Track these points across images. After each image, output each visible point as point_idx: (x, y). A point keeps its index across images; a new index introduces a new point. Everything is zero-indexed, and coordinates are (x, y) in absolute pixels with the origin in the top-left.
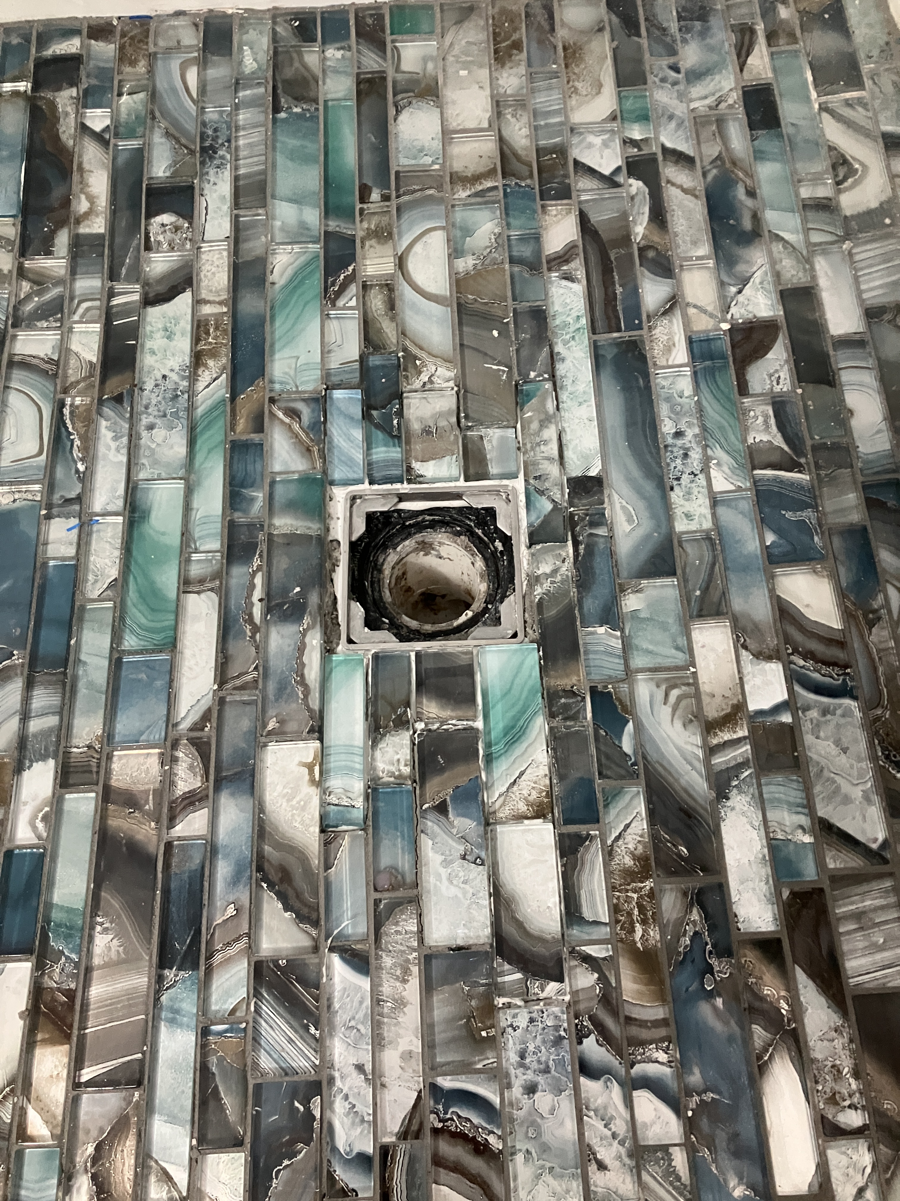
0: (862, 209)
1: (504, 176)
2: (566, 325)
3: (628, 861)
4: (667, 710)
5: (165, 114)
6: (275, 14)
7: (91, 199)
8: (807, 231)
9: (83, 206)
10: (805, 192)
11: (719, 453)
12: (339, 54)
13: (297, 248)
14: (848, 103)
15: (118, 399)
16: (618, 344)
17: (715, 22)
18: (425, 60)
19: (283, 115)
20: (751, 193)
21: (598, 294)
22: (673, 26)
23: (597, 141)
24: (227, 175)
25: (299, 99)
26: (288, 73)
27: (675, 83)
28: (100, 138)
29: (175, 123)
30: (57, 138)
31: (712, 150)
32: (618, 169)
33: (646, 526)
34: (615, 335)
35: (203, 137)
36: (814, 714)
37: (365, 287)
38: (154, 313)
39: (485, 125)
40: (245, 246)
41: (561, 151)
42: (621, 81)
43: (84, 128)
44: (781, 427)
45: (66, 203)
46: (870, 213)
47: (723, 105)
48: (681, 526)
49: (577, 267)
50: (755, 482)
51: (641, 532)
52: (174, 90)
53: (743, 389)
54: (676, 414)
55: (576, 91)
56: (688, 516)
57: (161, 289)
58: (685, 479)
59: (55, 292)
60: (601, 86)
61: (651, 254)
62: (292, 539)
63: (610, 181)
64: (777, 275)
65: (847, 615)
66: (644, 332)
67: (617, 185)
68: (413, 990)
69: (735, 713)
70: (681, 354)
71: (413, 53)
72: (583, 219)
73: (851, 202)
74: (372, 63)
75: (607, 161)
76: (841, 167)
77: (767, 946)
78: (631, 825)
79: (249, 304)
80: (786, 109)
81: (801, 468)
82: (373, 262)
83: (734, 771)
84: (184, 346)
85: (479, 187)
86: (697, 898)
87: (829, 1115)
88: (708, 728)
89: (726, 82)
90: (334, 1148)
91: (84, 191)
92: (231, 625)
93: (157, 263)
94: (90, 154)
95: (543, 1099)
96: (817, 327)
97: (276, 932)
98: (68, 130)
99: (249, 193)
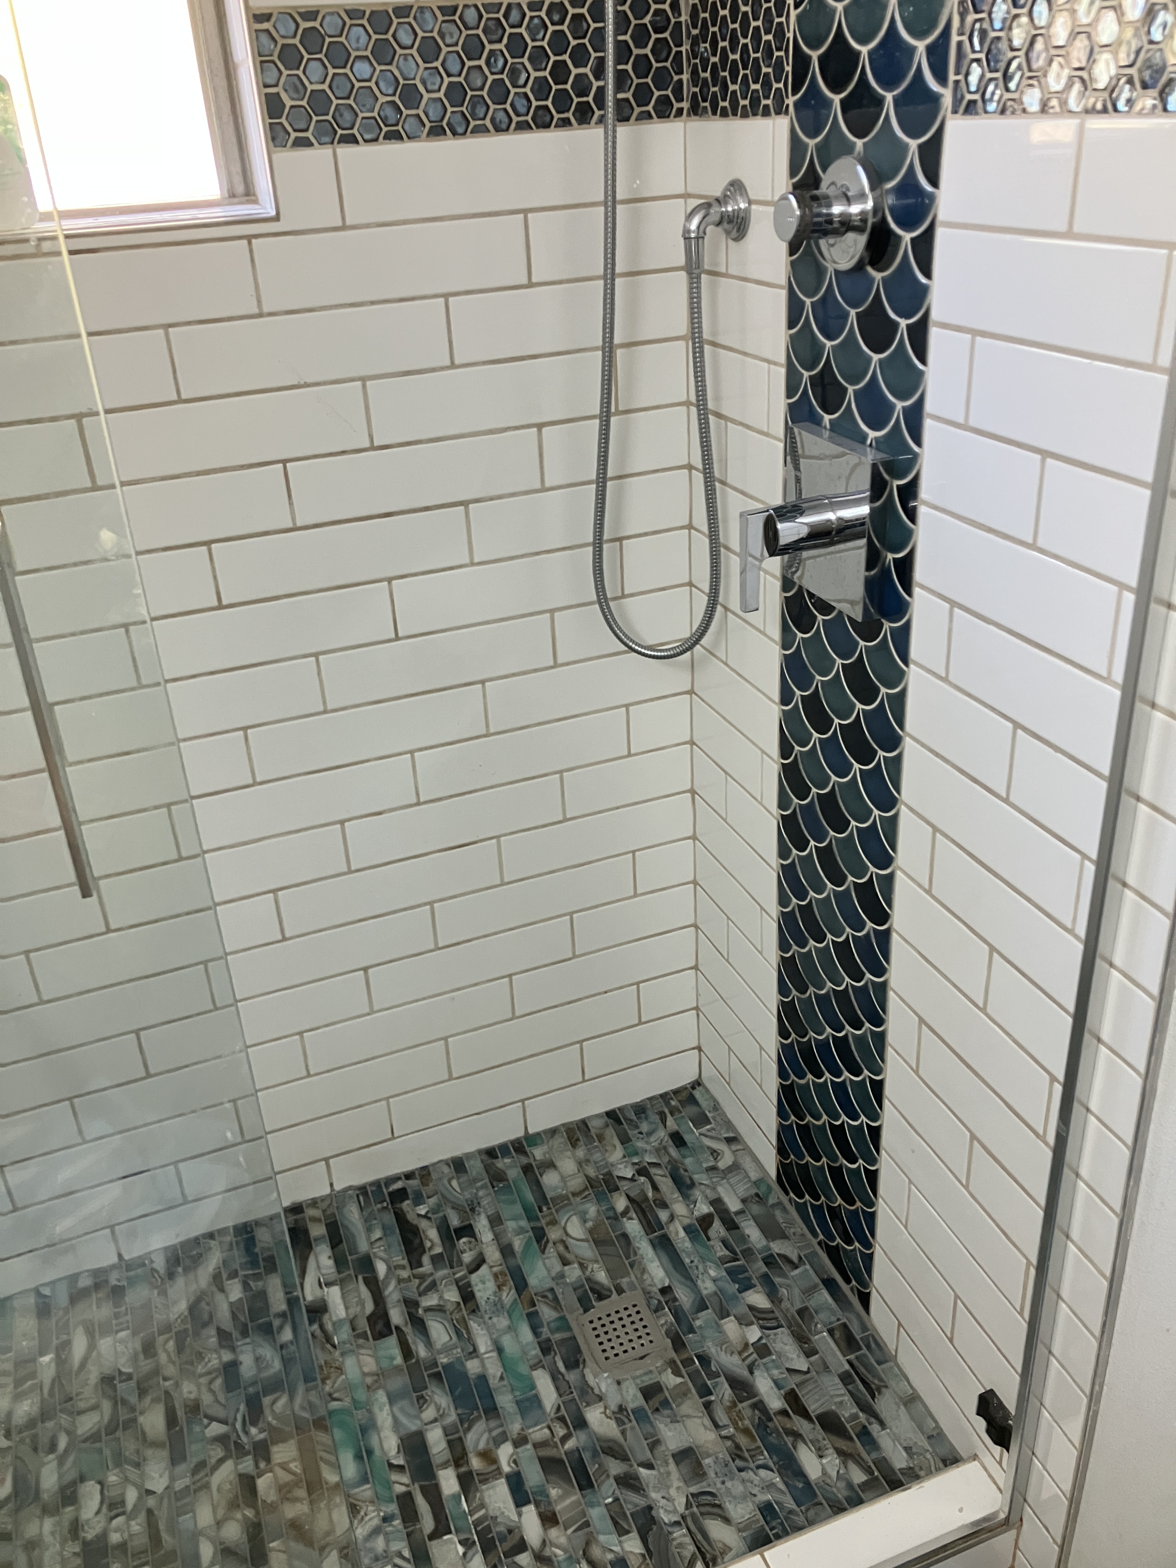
0: (727, 1166)
1: (592, 1187)
2: (635, 1237)
3: (728, 1404)
4: (723, 1353)
5: (449, 1201)
6: (480, 1152)
7: (430, 1240)
8: (710, 1179)
9: (428, 1244)
10: (705, 1165)
11: (709, 1263)
12: (510, 1160)
13: (521, 1236)
14: (708, 1130)
15: (474, 1311)
16: (656, 1237)
17: (649, 1113)
18: (544, 1154)
19: (497, 1189)
20: (686, 1171)
21: (644, 1221)
22: (634, 1118)
23: (621, 1166)
24: (483, 1215)
25: (500, 1181)
26: (492, 1172)
27: (643, 1139)
28: (425, 1216)
29: (454, 1203)
30: (408, 1222)
31: (666, 1159)
32: (634, 1175)
33: (693, 1296)
34: (656, 1234)
35: (468, 1205)
36: (772, 1337)
37: (554, 1244)
38: (474, 1278)
39: (576, 1171)
40: (501, 1241)
41: (610, 1174)
42: (622, 1143)
43: (419, 1215)
44: (726, 1248)
45: (422, 1244)
46: (730, 1167)
47: (664, 1142)
48: (705, 1292)
49: (632, 1214)
50: (726, 1269)
51: (691, 1300)
52: (449, 1191)
53: (709, 1239)
54: (688, 1255)
55: (606, 1150)
56: (706, 1288)
57: (473, 1266)
58: (700, 1276)
59: (430, 1280)
60: (615, 1146)
61: (657, 1202)
62: (563, 1341)
63: (632, 1180)
64: (707, 1197)
65: (772, 1302)
66: (666, 1230)
67: (635, 1181)
68: (672, 1466)
69: (746, 1345)
70: (682, 1234)
71: (538, 1153)
72: (628, 1196)
73: (722, 1165)
74: (524, 1160)
75: (629, 1173)
76: (715, 1153)
77: (783, 1413)
78: (725, 1391)
79: (511, 1262)
80: (687, 1137)
81: (738, 1260)
82: (553, 1234)
83: (753, 1363)
84: (491, 1285)
85: (584, 1195)
86: (754, 1406)
87: (820, 1453)
88: (740, 1353)
89: (662, 1134)
90: (665, 1524)
91: (427, 1237)
92: (555, 1376)
93: (467, 1257)
94: (423, 1224)
95: (729, 1484)
96: (727, 1211)
97: (615, 1467)
98: (411, 1217)
99: (495, 1221)
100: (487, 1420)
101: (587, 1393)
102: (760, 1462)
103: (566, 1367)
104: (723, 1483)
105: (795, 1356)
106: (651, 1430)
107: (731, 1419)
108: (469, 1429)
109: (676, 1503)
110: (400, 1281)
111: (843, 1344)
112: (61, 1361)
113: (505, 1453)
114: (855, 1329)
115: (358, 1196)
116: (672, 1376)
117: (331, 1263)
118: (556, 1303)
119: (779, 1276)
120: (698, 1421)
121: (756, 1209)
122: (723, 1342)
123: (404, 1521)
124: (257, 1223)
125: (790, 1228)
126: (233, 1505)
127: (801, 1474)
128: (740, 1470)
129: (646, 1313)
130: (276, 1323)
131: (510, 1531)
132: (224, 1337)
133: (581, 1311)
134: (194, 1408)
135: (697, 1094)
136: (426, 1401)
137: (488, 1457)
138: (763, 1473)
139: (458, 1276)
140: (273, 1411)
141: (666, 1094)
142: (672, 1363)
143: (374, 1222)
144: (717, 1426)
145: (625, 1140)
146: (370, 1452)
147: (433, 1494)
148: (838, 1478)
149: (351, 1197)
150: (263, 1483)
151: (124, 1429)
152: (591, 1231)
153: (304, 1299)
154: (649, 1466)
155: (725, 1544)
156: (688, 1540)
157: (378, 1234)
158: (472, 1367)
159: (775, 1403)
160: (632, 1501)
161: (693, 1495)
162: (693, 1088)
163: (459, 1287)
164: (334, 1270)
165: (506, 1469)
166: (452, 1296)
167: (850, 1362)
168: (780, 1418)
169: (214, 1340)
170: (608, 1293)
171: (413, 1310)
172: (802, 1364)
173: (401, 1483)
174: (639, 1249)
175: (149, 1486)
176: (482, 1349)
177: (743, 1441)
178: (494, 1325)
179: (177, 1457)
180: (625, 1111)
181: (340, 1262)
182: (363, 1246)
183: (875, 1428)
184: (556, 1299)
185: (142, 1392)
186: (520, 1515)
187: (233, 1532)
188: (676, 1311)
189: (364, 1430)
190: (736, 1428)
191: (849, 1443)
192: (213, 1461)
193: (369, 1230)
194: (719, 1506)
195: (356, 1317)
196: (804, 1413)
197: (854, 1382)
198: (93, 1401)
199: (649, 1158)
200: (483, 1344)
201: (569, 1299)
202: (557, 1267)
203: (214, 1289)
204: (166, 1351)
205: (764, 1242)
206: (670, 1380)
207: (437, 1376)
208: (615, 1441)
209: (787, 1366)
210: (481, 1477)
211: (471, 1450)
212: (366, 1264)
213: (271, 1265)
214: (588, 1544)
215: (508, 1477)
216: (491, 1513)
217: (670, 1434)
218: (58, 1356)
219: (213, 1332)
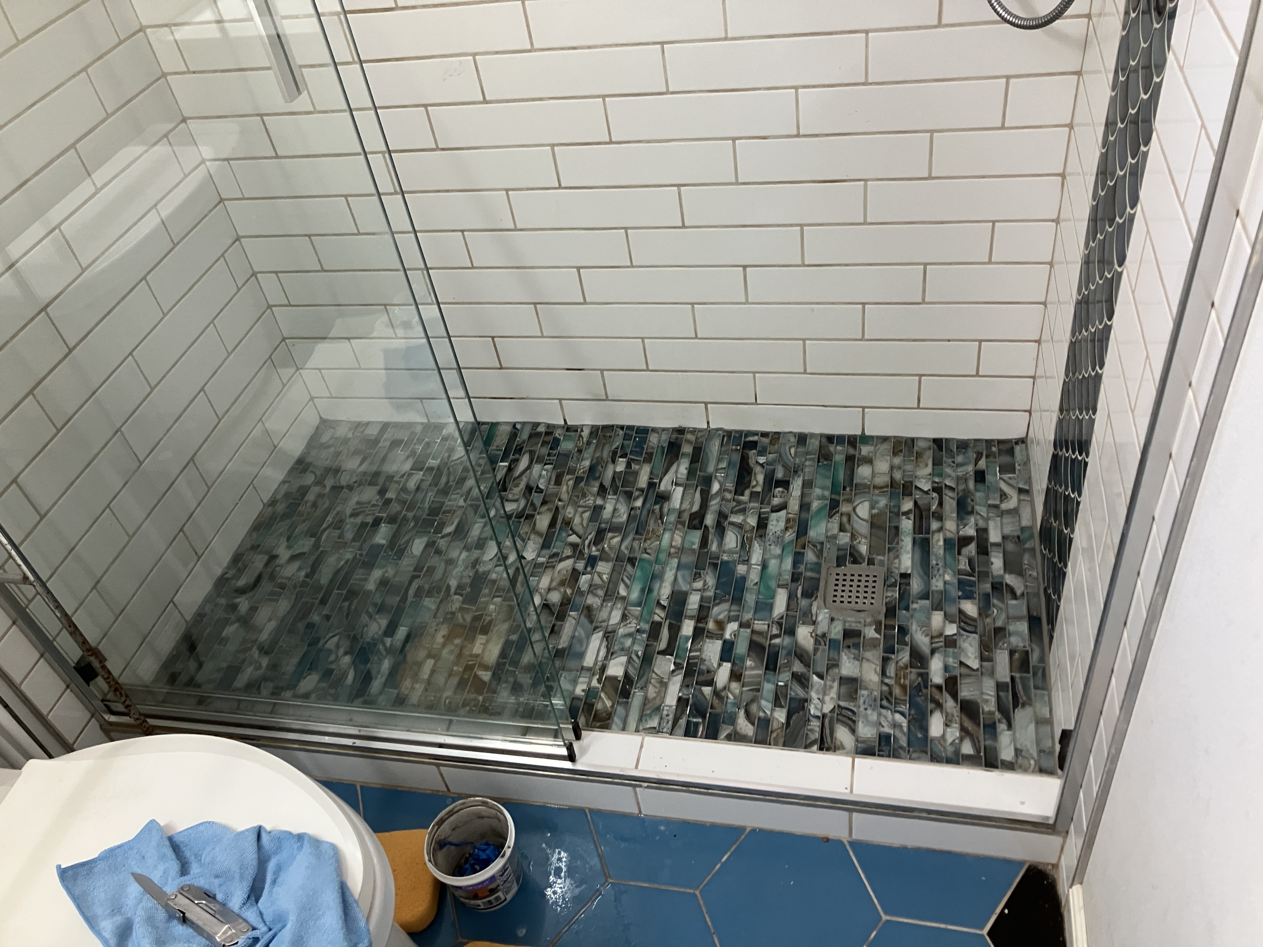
0: (1008, 508)
1: (891, 488)
2: (905, 532)
3: (902, 665)
4: (920, 632)
5: (782, 460)
6: (822, 435)
7: (757, 482)
8: (988, 513)
9: (754, 483)
10: (990, 502)
11: (949, 571)
12: (841, 448)
13: (821, 502)
14: (1010, 478)
15: (761, 536)
16: (920, 538)
17: (969, 450)
18: (869, 452)
19: (820, 464)
20: (972, 500)
21: (917, 524)
22: (955, 450)
23: (924, 481)
24: (801, 478)
25: (826, 459)
26: (823, 452)
27: (953, 467)
28: (762, 465)
29: (785, 463)
30: (748, 464)
31: (961, 487)
32: (929, 490)
33: (923, 587)
34: (921, 536)
35: (794, 468)
36: (965, 637)
37: (841, 514)
38: (774, 516)
39: (887, 473)
40: (804, 499)
41: (911, 483)
42: (934, 464)
43: (757, 462)
44: (969, 565)
45: (750, 481)
46: (1010, 510)
47: (968, 475)
48: (933, 588)
49: (912, 516)
50: (959, 579)
51: (920, 589)
52: (786, 454)
53: (960, 554)
54: (937, 560)
55: (919, 466)
56: (937, 586)
57: (777, 508)
58: (937, 576)
59: (743, 506)
60: (927, 465)
61: (936, 515)
62: (810, 578)
63: (927, 493)
64: (977, 525)
65: (980, 614)
66: (930, 536)
68: (836, 685)
69: (941, 635)
70: (941, 543)
71: (865, 450)
72: (916, 503)
73: (1004, 506)
74: (851, 451)
75: (926, 487)
76: (1004, 496)
77: (939, 687)
78: (905, 657)
79: (804, 515)
80: (989, 478)
81: (974, 576)
82: (845, 508)
83: (938, 648)
84: (782, 524)
85: (882, 490)
86: (920, 675)
87: (949, 723)
88: (932, 638)
89: (970, 468)
90: (810, 713)
91: (755, 479)
92: (791, 597)
93: (776, 501)
94: (758, 469)
95: (869, 712)
96: (987, 540)
97: (798, 667)
98: (752, 462)
99: (807, 485)
100: (732, 604)
101: (808, 616)
102: (900, 709)
103: (802, 595)
104: (866, 709)
105: (973, 657)
106: (836, 657)
107: (896, 675)
108: (718, 604)
109: (825, 706)
110: (723, 499)
111: (1016, 664)
112: (510, 469)
113: (732, 627)
114: (1034, 658)
115: (724, 436)
116: (874, 632)
117: (686, 472)
118: (819, 554)
119: (998, 599)
120: (874, 666)
121: (1010, 547)
122: (926, 625)
123: (649, 637)
124: (654, 430)
125: (1029, 570)
126: (562, 583)
127: (925, 729)
128: (882, 707)
129: (879, 584)
130: (637, 493)
131: (708, 672)
132: (602, 490)
133: (835, 565)
134: (568, 523)
135: (1017, 449)
136: (700, 576)
137: (721, 625)
138: (898, 717)
139: (762, 510)
140: (609, 542)
141: (992, 440)
142: (878, 624)
143: (726, 456)
144: (884, 673)
145: (937, 463)
146: (650, 590)
147: (675, 630)
148: (952, 744)
149: (719, 435)
150: (584, 579)
151: (526, 518)
152: (872, 516)
153: (659, 488)
154: (821, 677)
155: (841, 743)
156: (818, 729)
157: (724, 465)
158: (741, 569)
159: (937, 678)
160: (798, 691)
161: (839, 706)
162: (1017, 443)
163: (759, 517)
164: (685, 477)
165: (727, 636)
166: (752, 521)
167: (1012, 678)
168: (934, 690)
169: (595, 489)
170: (862, 561)
171: (722, 521)
172: (974, 663)
173: (659, 615)
174: (902, 540)
175: (525, 555)
176: (753, 561)
177: (897, 691)
178: (770, 550)
179: (545, 545)
180: (951, 443)
181: (691, 473)
182: (711, 469)
183: (1002, 726)
184: (821, 551)
185: (544, 503)
186: (720, 665)
187: (555, 597)
188: (904, 592)
189: (654, 577)
190: (897, 681)
191: (975, 727)
192: (564, 556)
193: (719, 460)
194: (854, 722)
195: (684, 511)
196: (954, 696)
197: (1008, 691)
198: (516, 497)
199: (948, 482)
200: (756, 557)
201: (831, 553)
202: (836, 530)
203: (610, 460)
204: (567, 484)
205: (1002, 572)
206: (871, 633)
207: (715, 565)
208: (807, 652)
209: (964, 660)
210: (709, 634)
211: (713, 616)
212: (708, 481)
213: (649, 458)
214: (753, 701)
215: (725, 642)
216: (704, 656)
217: (848, 664)
218: (510, 465)
219: (597, 484)
